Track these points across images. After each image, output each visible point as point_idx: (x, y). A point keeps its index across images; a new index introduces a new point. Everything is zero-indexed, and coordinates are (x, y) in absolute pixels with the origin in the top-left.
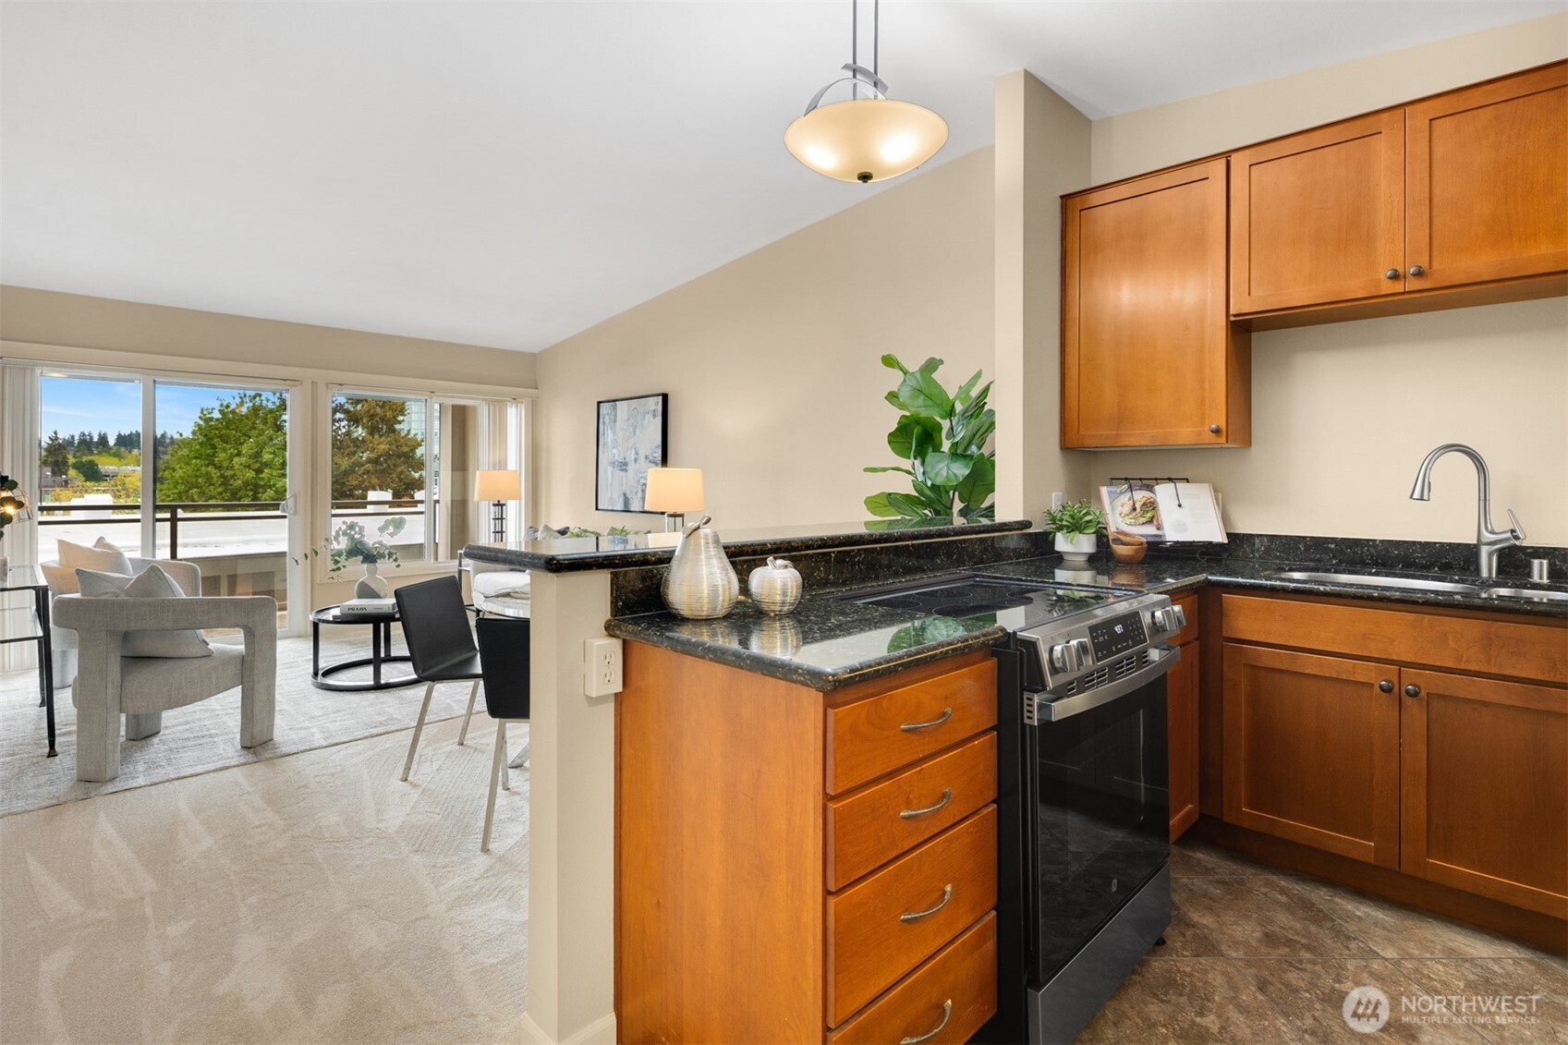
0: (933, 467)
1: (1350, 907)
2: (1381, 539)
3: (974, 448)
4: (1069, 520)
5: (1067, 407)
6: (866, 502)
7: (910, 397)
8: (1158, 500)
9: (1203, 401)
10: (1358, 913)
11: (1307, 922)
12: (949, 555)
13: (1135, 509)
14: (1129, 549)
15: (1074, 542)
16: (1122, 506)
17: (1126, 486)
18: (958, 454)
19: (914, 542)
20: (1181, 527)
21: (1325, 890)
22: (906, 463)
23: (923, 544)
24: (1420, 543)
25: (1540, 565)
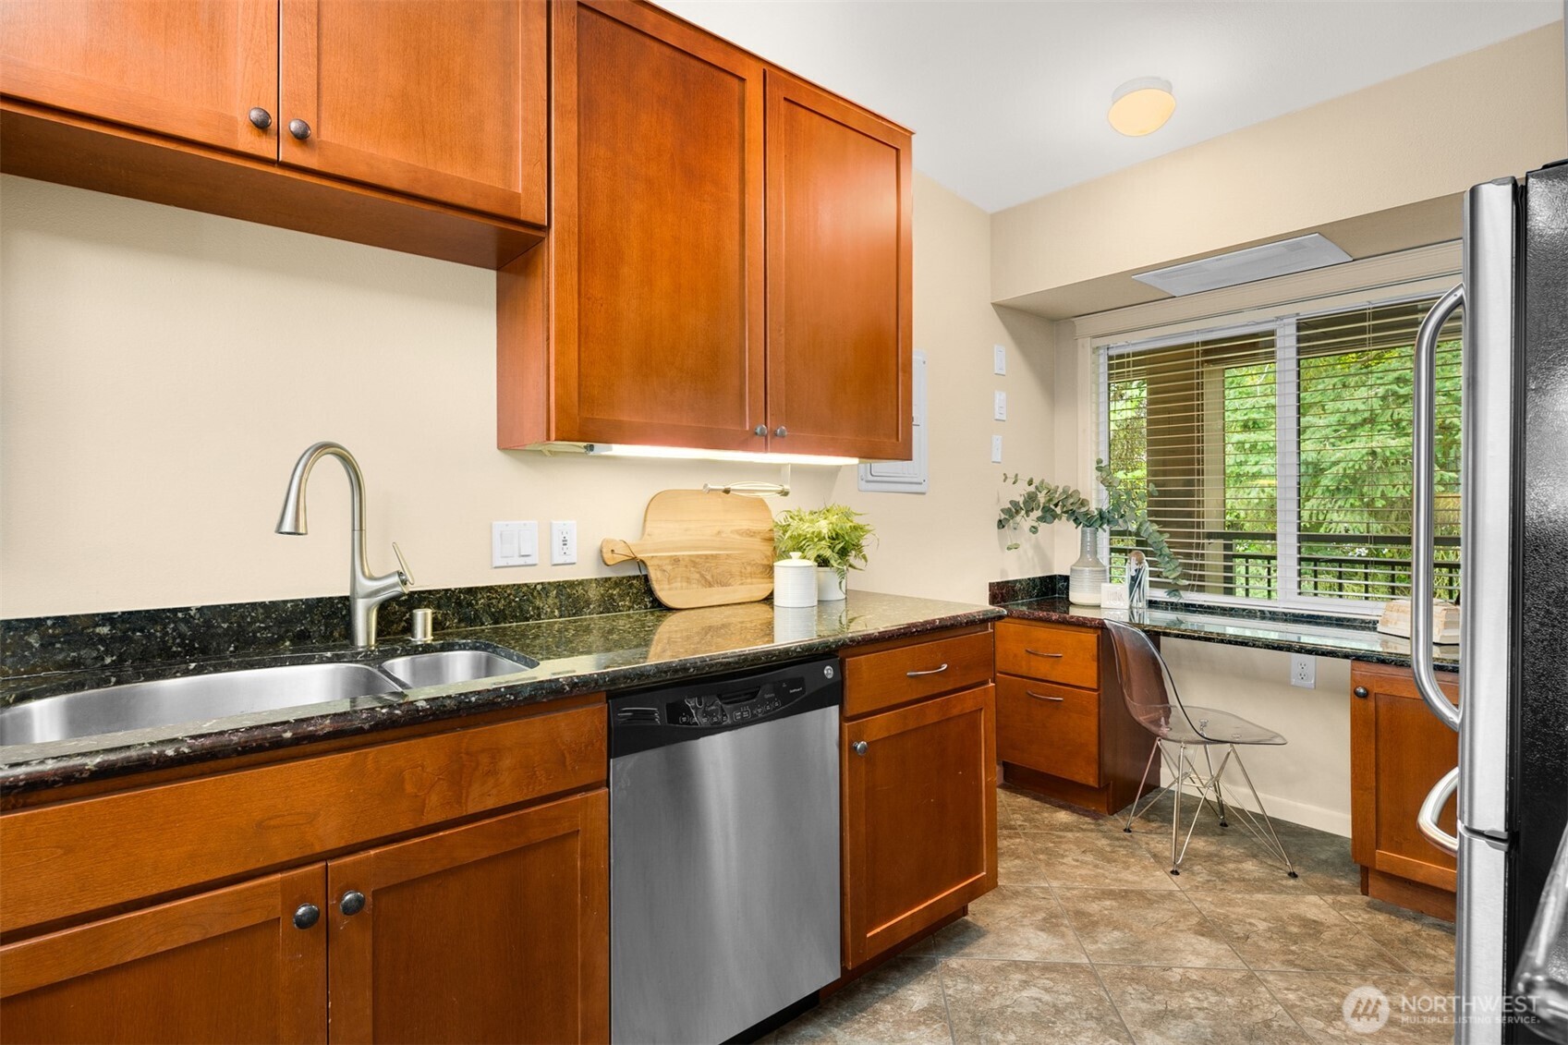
2: (199, 604)
24: (262, 605)
25: (423, 618)
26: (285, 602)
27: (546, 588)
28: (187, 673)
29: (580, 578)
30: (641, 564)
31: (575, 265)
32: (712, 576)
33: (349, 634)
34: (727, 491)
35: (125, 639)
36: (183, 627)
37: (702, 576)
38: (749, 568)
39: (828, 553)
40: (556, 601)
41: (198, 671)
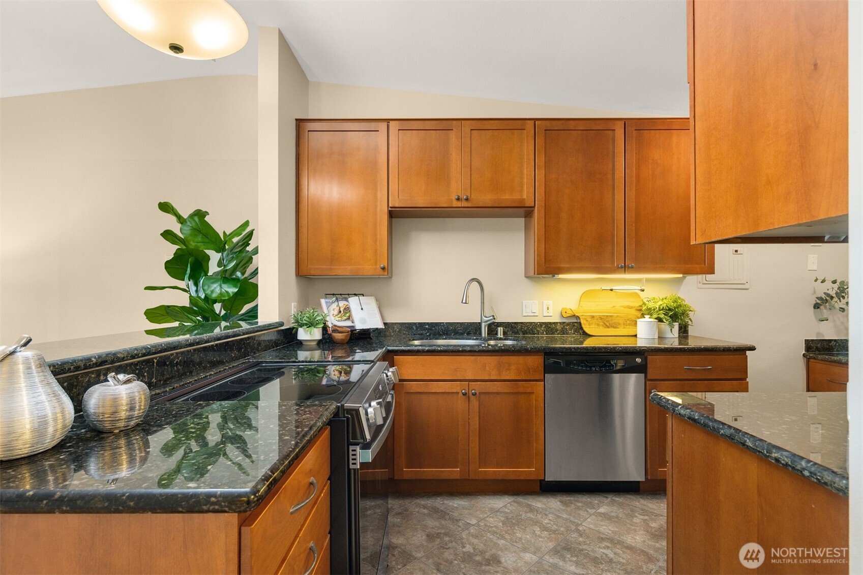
0: (209, 287)
1: (451, 503)
3: (239, 274)
4: (307, 319)
5: (300, 250)
6: (145, 313)
7: (191, 235)
8: (351, 306)
9: (376, 251)
10: (455, 505)
11: (440, 520)
12: (239, 350)
13: (340, 312)
14: (343, 335)
15: (312, 333)
16: (334, 310)
17: (335, 298)
18: (226, 277)
19: (216, 342)
20: (363, 321)
21: (439, 499)
22: (182, 284)
23: (223, 343)
25: (500, 330)
26: (465, 323)
27: (541, 324)
28: (443, 339)
29: (554, 321)
30: (578, 317)
31: (544, 217)
32: (610, 324)
33: (480, 334)
34: (612, 290)
35: (431, 329)
36: (443, 328)
37: (605, 323)
38: (628, 322)
39: (662, 316)
40: (545, 329)
41: (445, 339)
